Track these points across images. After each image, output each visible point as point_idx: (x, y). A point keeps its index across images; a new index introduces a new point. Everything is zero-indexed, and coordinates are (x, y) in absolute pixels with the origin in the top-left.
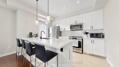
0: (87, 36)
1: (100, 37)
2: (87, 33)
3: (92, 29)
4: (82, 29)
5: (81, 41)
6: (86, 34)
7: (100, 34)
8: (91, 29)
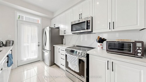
0: (101, 46)
1: (135, 55)
2: (101, 40)
3: (113, 30)
4: (90, 30)
5: (85, 59)
6: (99, 42)
7: (135, 43)
8: (110, 30)
